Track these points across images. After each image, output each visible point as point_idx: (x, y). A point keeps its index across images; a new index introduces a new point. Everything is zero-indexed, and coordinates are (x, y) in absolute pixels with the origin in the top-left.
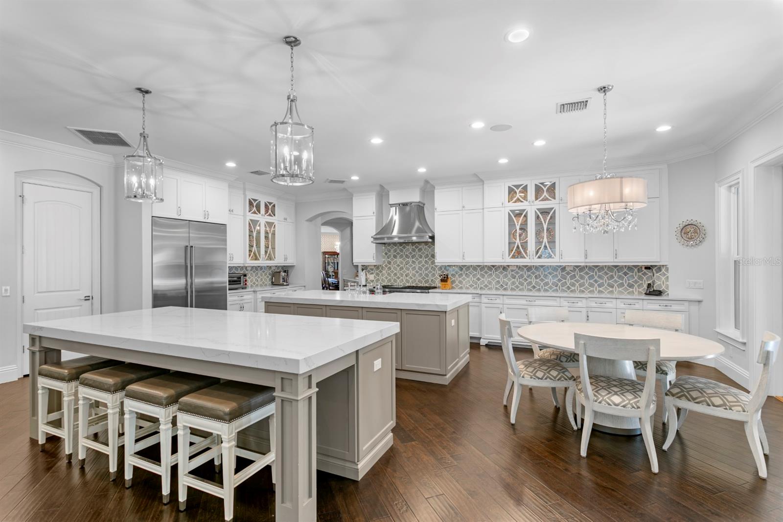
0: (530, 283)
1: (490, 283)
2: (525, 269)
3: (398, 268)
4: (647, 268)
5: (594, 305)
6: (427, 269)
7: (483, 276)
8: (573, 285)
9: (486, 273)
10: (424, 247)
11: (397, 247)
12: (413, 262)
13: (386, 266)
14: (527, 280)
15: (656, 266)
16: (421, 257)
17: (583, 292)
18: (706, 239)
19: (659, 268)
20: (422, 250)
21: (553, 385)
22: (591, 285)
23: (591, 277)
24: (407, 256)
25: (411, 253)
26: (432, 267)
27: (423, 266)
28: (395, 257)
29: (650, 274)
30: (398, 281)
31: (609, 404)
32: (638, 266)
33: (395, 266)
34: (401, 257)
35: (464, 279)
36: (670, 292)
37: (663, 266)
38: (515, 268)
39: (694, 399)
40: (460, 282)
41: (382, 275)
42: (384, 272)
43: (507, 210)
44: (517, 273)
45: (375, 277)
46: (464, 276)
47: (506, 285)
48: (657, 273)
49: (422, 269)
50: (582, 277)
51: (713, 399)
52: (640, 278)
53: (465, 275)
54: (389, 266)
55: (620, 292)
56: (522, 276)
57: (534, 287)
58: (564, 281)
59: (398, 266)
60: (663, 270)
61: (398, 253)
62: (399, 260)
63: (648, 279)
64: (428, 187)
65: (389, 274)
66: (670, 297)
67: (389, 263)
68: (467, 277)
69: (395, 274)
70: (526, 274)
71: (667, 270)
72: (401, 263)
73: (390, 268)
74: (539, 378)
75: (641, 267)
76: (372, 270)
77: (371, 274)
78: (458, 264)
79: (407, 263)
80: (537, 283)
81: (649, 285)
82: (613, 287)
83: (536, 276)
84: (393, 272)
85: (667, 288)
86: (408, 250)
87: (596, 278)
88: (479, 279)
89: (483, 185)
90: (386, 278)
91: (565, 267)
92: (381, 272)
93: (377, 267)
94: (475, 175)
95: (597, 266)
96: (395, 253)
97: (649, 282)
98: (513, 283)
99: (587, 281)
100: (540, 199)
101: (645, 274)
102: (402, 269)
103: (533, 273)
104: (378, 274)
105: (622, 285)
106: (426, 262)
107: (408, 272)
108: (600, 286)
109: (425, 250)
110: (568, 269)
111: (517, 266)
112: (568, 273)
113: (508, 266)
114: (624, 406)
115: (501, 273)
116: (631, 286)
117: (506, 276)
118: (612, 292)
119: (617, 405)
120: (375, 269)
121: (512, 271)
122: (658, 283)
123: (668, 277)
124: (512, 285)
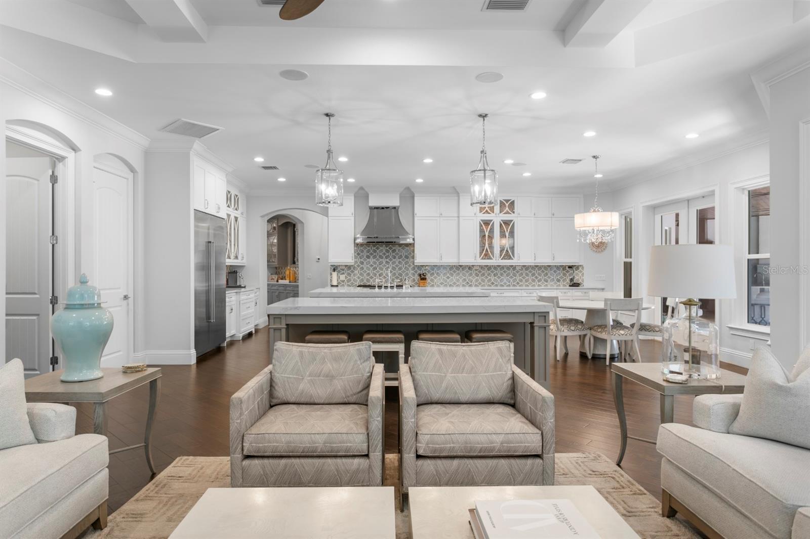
0: (490, 280)
1: (458, 280)
2: (486, 269)
3: (371, 268)
4: (570, 267)
5: (525, 294)
6: (400, 269)
7: (452, 275)
8: (521, 281)
9: (455, 272)
10: (398, 248)
11: (370, 248)
12: (387, 262)
13: (358, 266)
14: (487, 278)
15: (575, 266)
16: (395, 258)
17: (528, 286)
18: (607, 248)
19: (578, 267)
20: (396, 251)
21: (580, 334)
22: (533, 281)
23: (533, 275)
24: (381, 257)
25: (384, 254)
26: (406, 267)
27: (397, 266)
28: (368, 257)
29: (571, 272)
30: (371, 280)
31: (619, 335)
32: (563, 266)
33: (368, 266)
34: (375, 257)
35: (435, 278)
36: (584, 284)
37: (580, 266)
38: (478, 268)
39: (648, 330)
40: (432, 280)
41: (354, 275)
42: (356, 272)
43: (479, 219)
44: (480, 272)
45: (346, 277)
46: (435, 275)
47: (471, 282)
48: (576, 270)
49: (396, 269)
50: (527, 275)
51: (655, 329)
52: (564, 275)
53: (437, 274)
54: (362, 266)
55: (552, 285)
56: (483, 274)
57: (493, 283)
58: (515, 278)
59: (372, 266)
60: (580, 268)
61: (372, 254)
62: (372, 260)
63: (570, 275)
64: (409, 195)
65: (361, 274)
66: (585, 287)
67: (362, 263)
68: (439, 276)
69: (368, 274)
70: (486, 272)
71: (583, 268)
72: (375, 263)
73: (362, 268)
74: (572, 330)
75: (565, 267)
76: (343, 270)
77: (342, 274)
78: (430, 264)
79: (381, 263)
80: (495, 280)
81: (572, 280)
82: (547, 282)
83: (494, 275)
84: (366, 272)
85: (583, 281)
86: (382, 251)
87: (536, 275)
88: (448, 278)
89: (459, 197)
90: (359, 278)
91: (515, 267)
92: (352, 272)
93: (349, 267)
94: (454, 188)
95: (537, 266)
96: (368, 254)
97: (571, 278)
98: (477, 280)
99: (530, 278)
100: (504, 212)
101: (568, 272)
102: (375, 269)
103: (492, 272)
104: (349, 275)
105: (553, 280)
106: (400, 262)
107: (381, 272)
108: (539, 281)
109: (398, 251)
110: (517, 268)
111: (480, 266)
112: (518, 272)
113: (473, 266)
114: (626, 335)
115: (467, 272)
116: (558, 281)
117: (471, 274)
118: (547, 285)
119: (623, 335)
120: (346, 269)
121: (476, 270)
122: (577, 278)
123: (583, 273)
124: (476, 282)
